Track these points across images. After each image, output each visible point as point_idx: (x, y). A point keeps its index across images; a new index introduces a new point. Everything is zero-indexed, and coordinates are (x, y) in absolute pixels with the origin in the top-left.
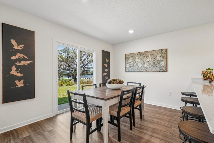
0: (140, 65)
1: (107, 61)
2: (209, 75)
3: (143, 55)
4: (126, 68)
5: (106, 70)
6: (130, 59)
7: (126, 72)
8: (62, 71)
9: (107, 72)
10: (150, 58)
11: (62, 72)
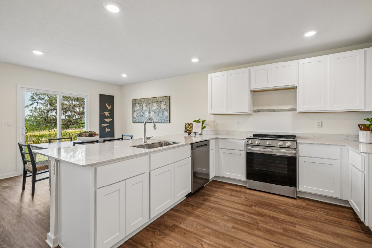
0: (147, 114)
1: (109, 108)
2: (190, 127)
3: (149, 101)
4: (134, 117)
5: (106, 120)
6: (138, 105)
7: (134, 122)
8: (77, 117)
9: (108, 123)
10: (155, 106)
11: (77, 119)
